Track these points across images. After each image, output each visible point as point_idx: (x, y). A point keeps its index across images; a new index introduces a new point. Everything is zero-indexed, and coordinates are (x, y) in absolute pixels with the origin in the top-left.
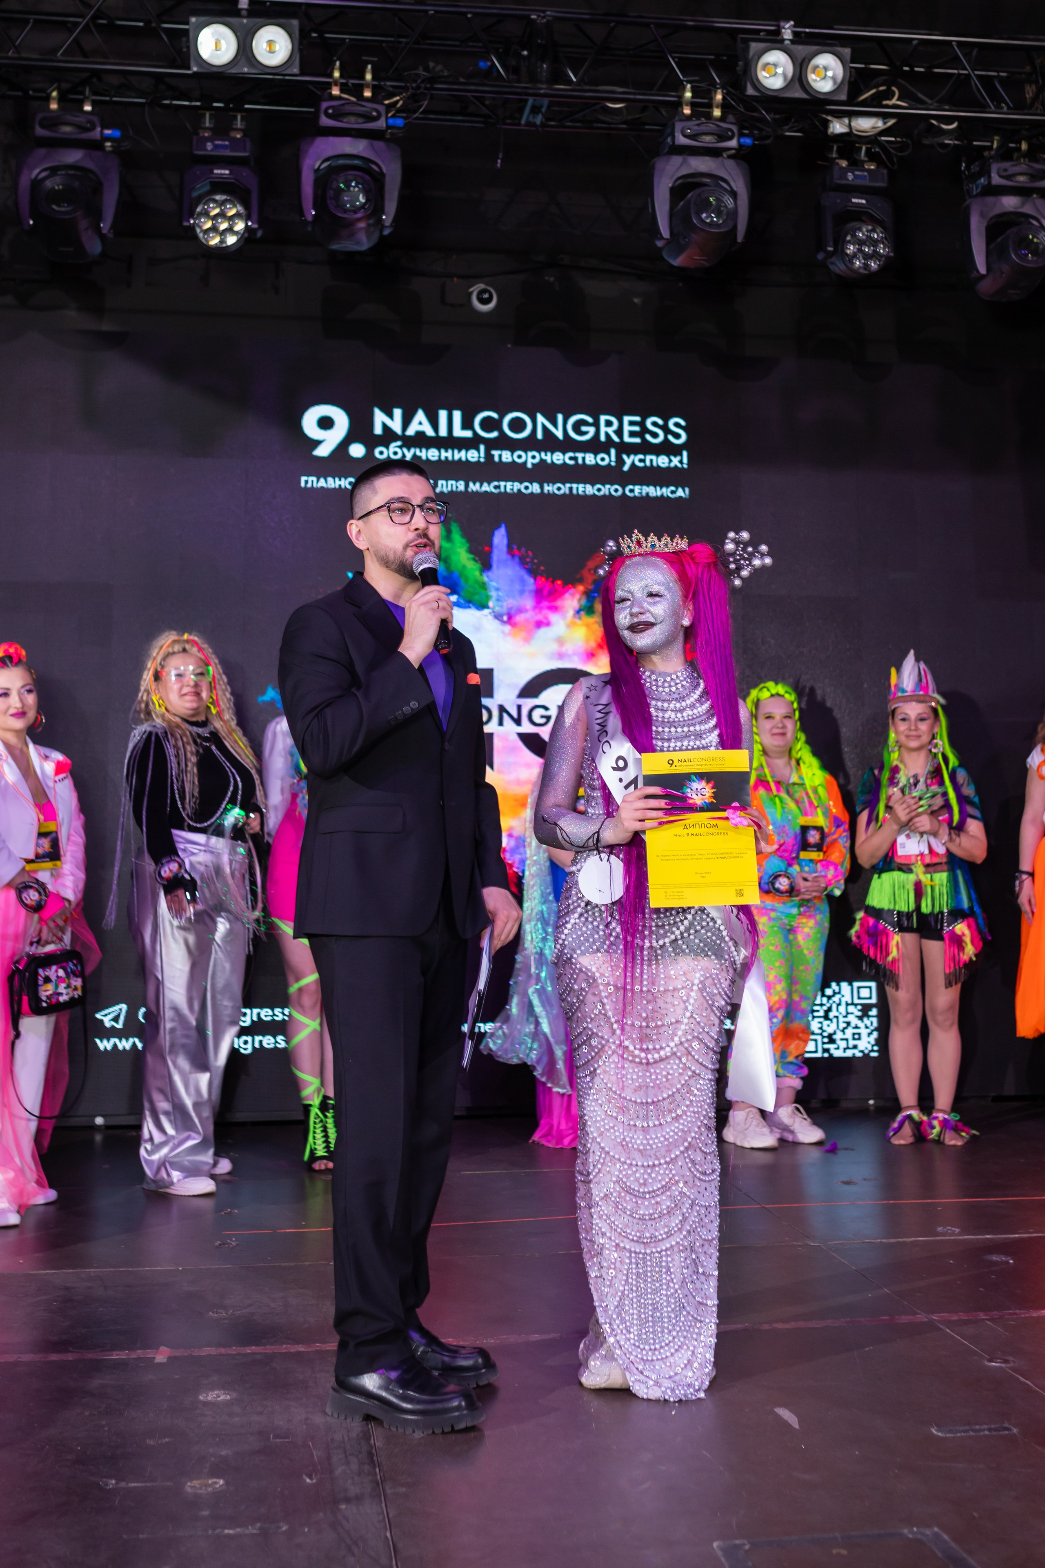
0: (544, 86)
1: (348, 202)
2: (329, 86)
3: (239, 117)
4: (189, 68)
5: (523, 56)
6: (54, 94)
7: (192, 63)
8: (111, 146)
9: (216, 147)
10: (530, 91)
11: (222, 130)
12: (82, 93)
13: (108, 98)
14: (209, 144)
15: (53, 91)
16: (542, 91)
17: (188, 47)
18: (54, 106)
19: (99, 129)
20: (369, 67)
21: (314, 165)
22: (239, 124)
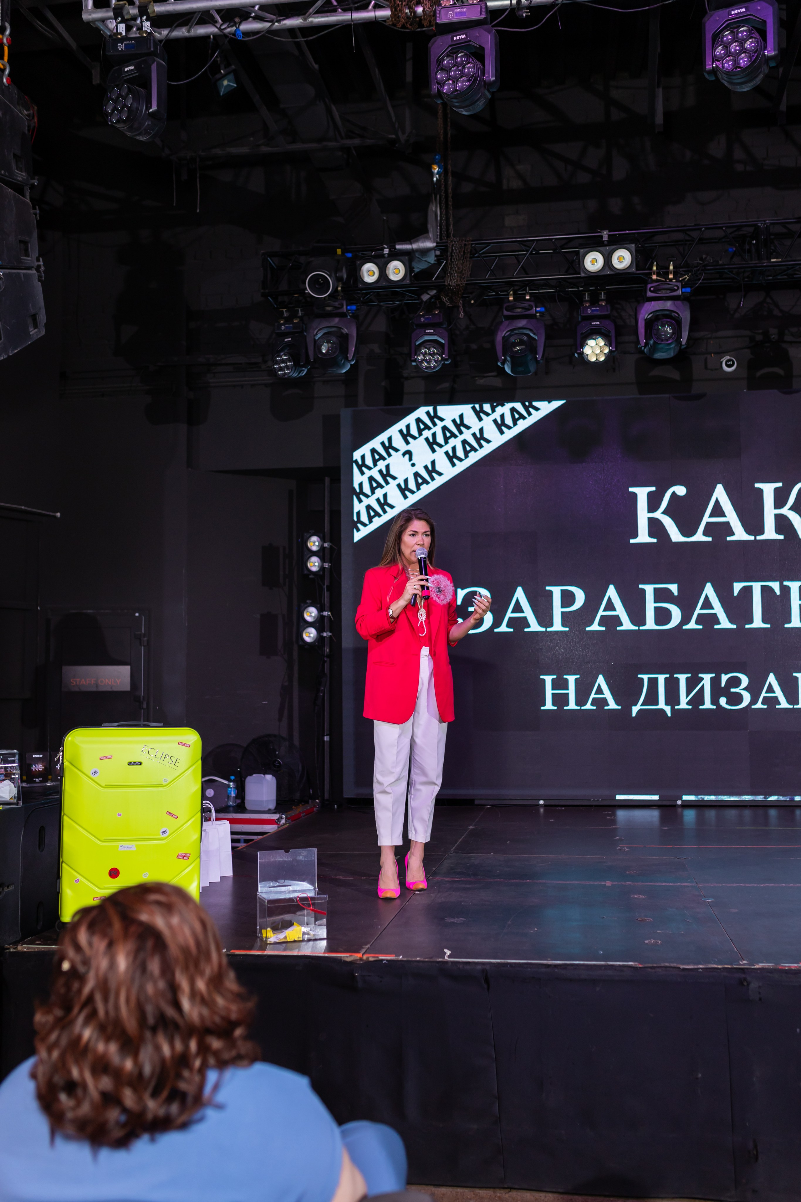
0: (766, 261)
1: (663, 335)
2: (651, 274)
3: (603, 293)
4: (580, 274)
5: (753, 243)
6: (511, 292)
7: (581, 273)
8: (539, 315)
9: (592, 311)
10: (758, 265)
11: (594, 301)
12: (525, 290)
13: (538, 291)
14: (589, 310)
15: (511, 291)
16: (765, 264)
17: (579, 264)
18: (511, 298)
19: (534, 308)
20: (672, 263)
21: (644, 317)
22: (603, 296)
